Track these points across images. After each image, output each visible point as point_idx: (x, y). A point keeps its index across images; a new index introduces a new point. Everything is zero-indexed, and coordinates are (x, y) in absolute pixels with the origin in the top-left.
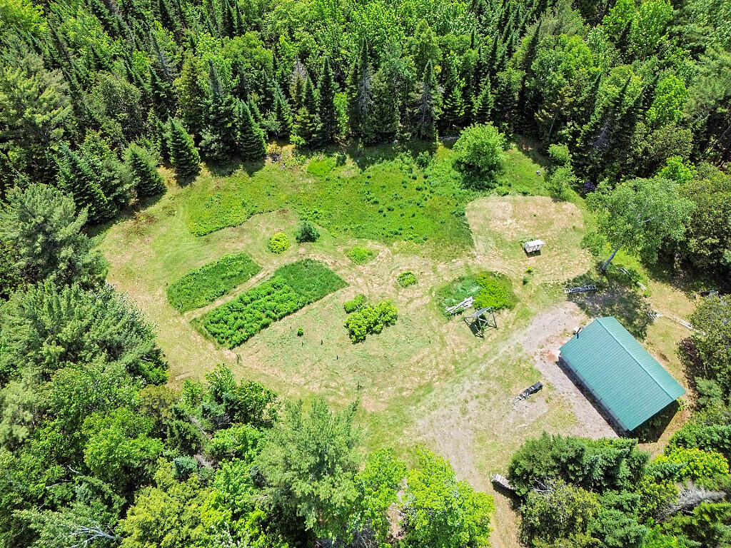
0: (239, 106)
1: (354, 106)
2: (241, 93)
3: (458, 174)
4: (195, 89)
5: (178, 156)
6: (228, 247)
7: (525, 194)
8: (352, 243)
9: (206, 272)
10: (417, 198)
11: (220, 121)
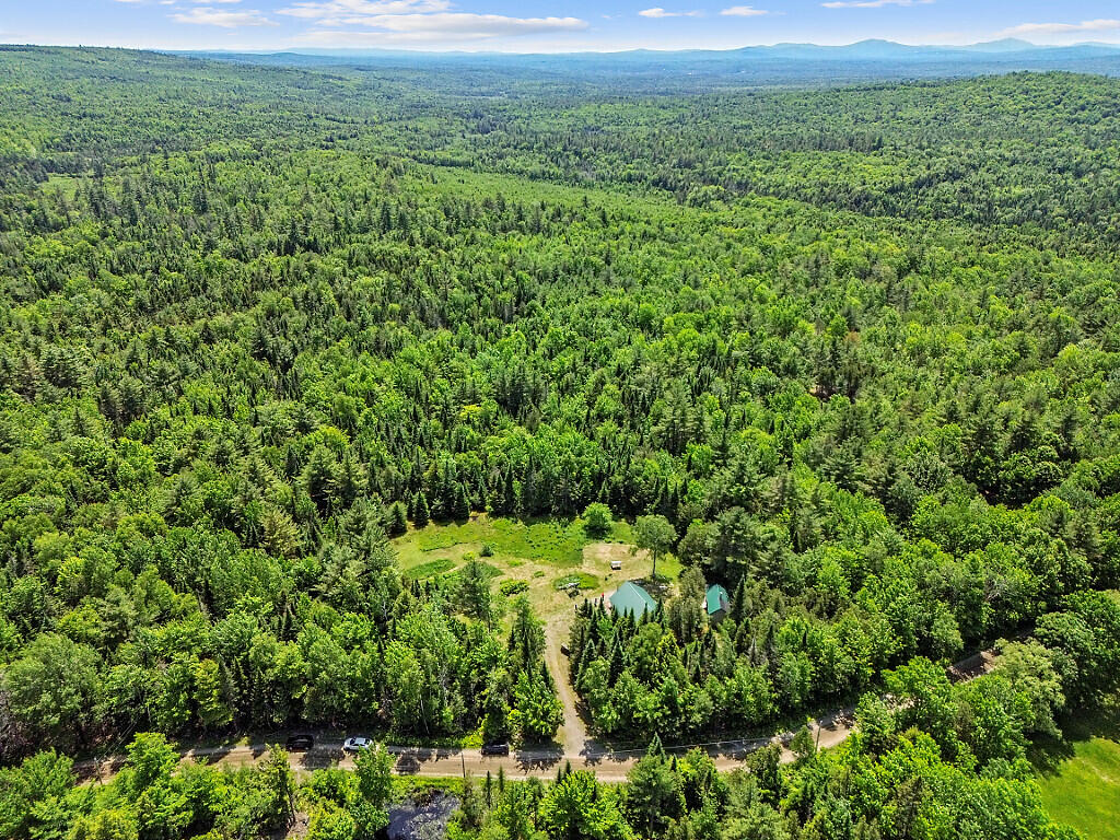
0: (458, 486)
1: (525, 491)
2: (460, 479)
3: (584, 532)
4: (435, 477)
5: (417, 513)
6: (440, 556)
7: (621, 543)
8: (513, 559)
9: (427, 565)
10: (556, 541)
11: (446, 494)
